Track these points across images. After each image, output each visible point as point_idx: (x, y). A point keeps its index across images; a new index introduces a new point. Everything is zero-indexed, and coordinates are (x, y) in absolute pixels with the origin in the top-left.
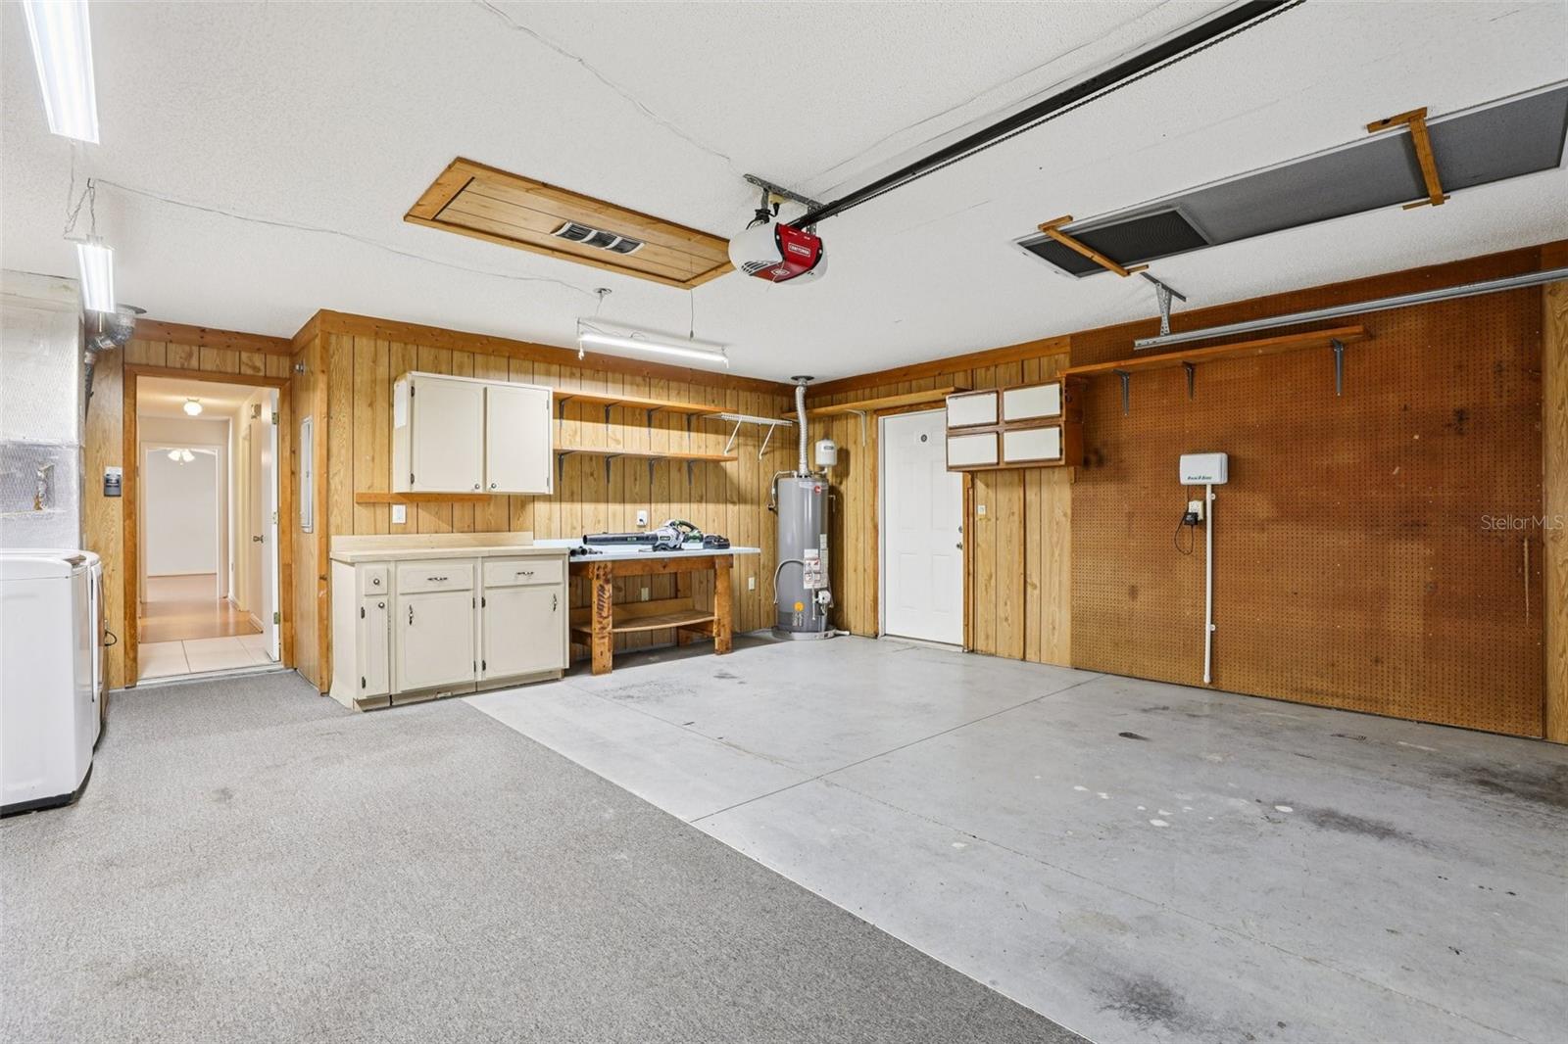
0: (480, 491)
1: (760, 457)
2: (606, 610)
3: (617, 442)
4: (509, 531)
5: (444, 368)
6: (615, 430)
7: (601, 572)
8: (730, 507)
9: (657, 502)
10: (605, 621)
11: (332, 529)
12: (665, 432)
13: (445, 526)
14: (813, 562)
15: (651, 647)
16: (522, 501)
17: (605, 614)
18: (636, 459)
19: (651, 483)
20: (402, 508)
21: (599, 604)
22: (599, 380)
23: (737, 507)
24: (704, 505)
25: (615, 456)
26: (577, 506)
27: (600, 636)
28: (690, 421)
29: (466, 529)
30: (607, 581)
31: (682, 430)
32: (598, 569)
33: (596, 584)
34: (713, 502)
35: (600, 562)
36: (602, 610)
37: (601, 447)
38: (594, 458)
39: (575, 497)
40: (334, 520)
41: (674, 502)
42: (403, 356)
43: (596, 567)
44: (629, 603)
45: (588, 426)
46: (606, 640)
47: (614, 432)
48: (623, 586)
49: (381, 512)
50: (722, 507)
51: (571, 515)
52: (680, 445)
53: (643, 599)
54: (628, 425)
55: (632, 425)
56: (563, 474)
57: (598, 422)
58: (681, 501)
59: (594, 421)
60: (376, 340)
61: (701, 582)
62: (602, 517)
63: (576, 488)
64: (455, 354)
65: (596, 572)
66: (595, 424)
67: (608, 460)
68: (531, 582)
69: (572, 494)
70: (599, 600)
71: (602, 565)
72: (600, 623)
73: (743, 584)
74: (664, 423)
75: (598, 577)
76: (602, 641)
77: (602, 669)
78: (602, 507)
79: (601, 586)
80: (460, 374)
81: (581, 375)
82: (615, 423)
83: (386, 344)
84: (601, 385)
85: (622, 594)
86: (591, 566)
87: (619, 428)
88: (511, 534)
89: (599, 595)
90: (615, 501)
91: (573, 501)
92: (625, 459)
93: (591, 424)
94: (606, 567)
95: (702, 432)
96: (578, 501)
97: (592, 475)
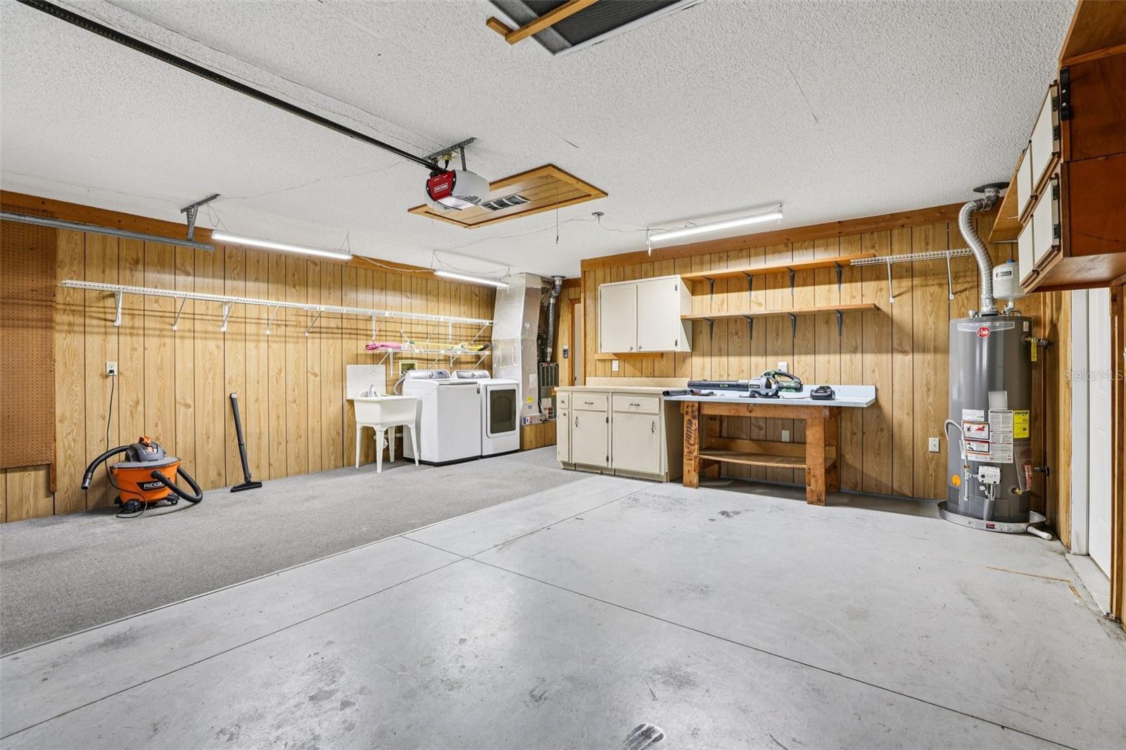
0: (634, 351)
1: (952, 297)
2: (693, 439)
3: (760, 304)
4: (675, 377)
5: (637, 275)
6: (759, 295)
7: (690, 410)
8: (898, 358)
9: (800, 354)
10: (692, 448)
11: (587, 374)
12: (810, 288)
13: (638, 373)
14: (975, 427)
15: (792, 484)
16: (683, 357)
17: (692, 442)
18: (778, 317)
19: (794, 336)
20: (617, 362)
21: (687, 434)
22: (743, 257)
23: (910, 356)
24: (859, 356)
25: (758, 317)
26: (724, 359)
27: (688, 458)
28: (840, 273)
29: (649, 375)
30: (694, 417)
31: (830, 283)
32: (687, 407)
33: (686, 418)
34: (873, 352)
35: (688, 401)
36: (689, 438)
37: (745, 311)
38: (738, 321)
39: (723, 352)
40: (588, 369)
41: (819, 353)
42: (617, 273)
43: (686, 406)
44: (769, 441)
45: (733, 296)
46: (693, 462)
47: (756, 297)
48: (764, 426)
49: (608, 364)
50: (885, 358)
51: (719, 366)
52: (828, 299)
53: (783, 440)
54: (769, 288)
55: (774, 288)
56: (713, 335)
57: (742, 291)
58: (828, 352)
59: (738, 291)
60: (604, 269)
61: (853, 434)
62: (745, 367)
63: (724, 346)
64: (643, 265)
65: (685, 409)
66: (740, 293)
67: (750, 320)
68: (637, 411)
69: (720, 350)
70: (687, 431)
71: (690, 405)
72: (689, 448)
73: (918, 442)
74: (810, 280)
75: (687, 413)
76: (689, 462)
77: (689, 483)
78: (745, 359)
79: (689, 420)
80: (646, 277)
81: (728, 257)
82: (758, 289)
83: (609, 269)
84: (745, 261)
85: (763, 432)
86: (682, 404)
87: (761, 293)
88: (675, 379)
89: (687, 427)
90: (757, 354)
91: (721, 355)
92: (766, 318)
93: (736, 294)
94: (693, 406)
95: (856, 281)
96: (724, 355)
97: (737, 334)
